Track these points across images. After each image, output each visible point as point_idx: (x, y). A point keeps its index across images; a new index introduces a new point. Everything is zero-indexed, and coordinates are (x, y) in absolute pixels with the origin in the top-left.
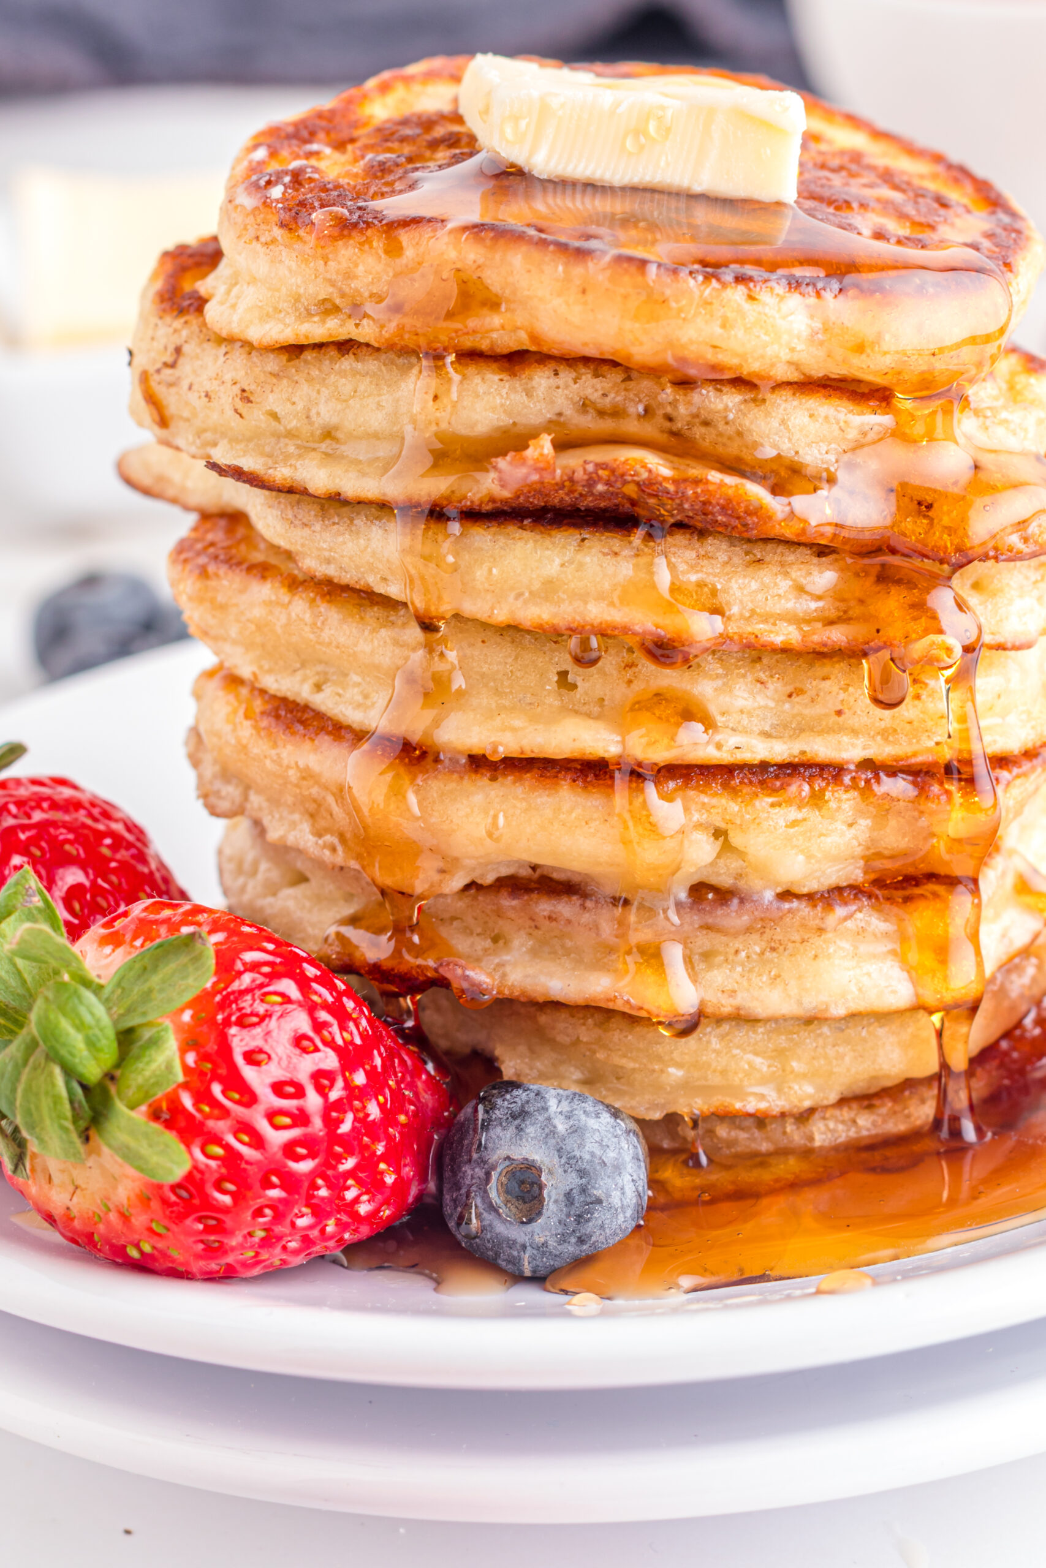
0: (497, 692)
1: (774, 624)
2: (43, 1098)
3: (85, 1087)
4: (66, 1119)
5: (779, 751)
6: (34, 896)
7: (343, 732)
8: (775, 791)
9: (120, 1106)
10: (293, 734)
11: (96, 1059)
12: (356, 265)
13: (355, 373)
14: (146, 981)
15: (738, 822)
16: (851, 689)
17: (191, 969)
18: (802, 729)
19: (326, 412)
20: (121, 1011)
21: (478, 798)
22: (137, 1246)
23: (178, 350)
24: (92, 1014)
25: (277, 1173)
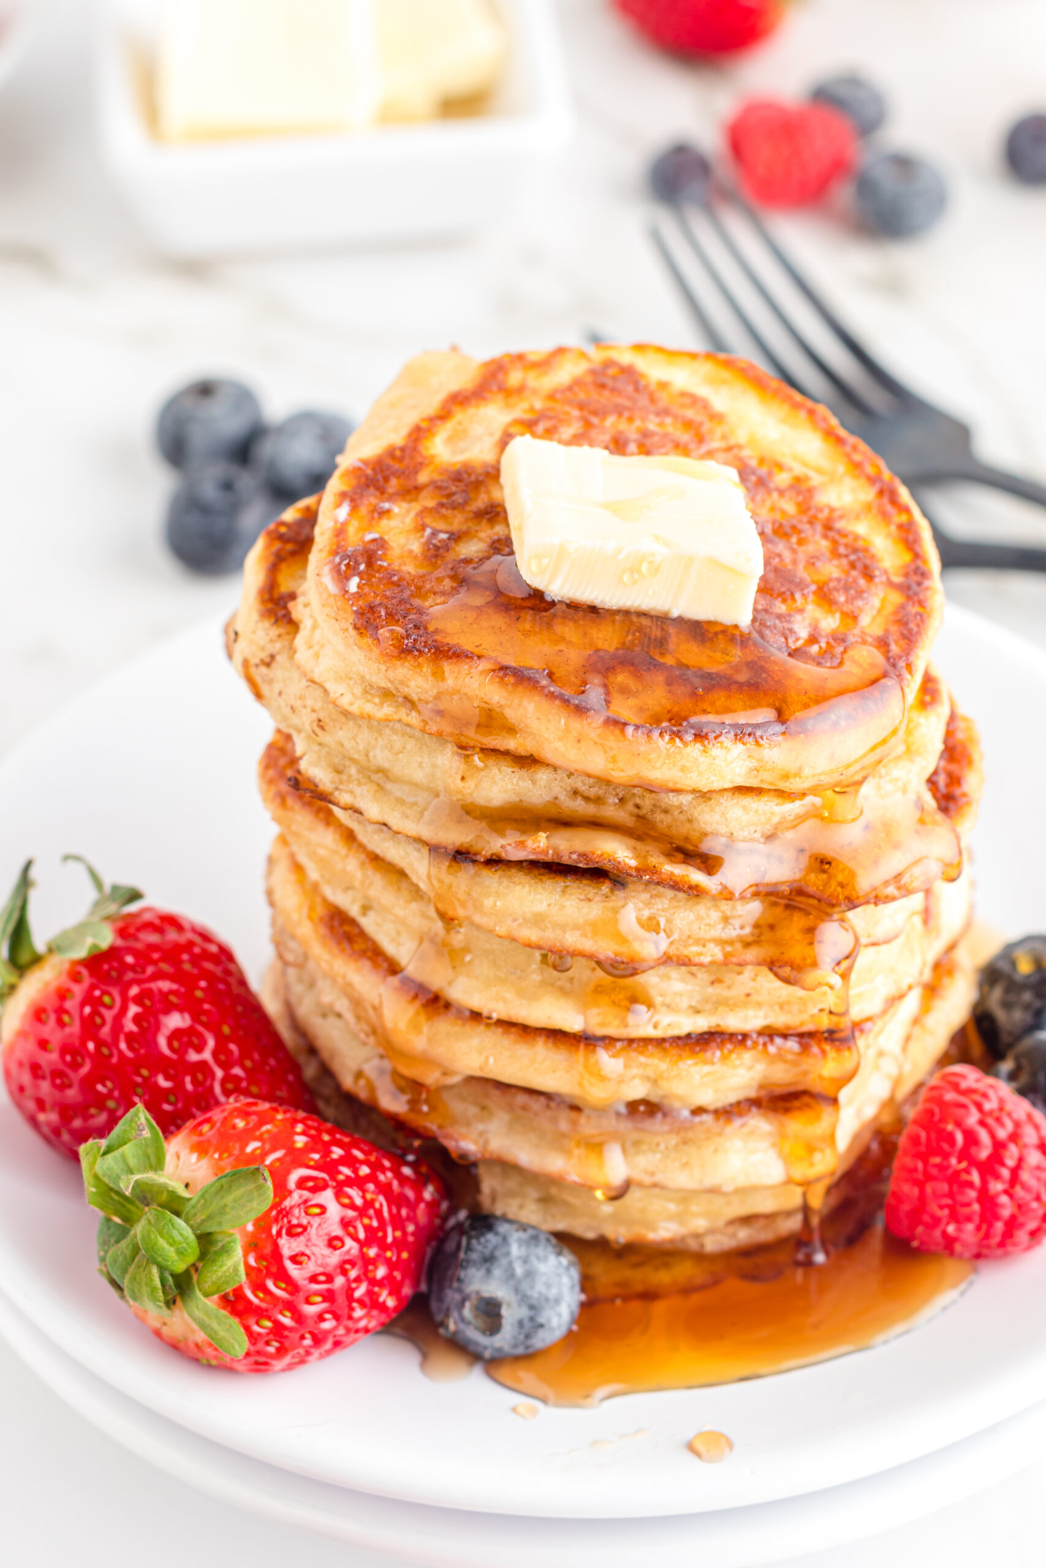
0: (495, 964)
1: (704, 946)
2: (144, 1287)
3: (173, 1275)
4: (159, 1301)
5: (701, 1024)
7: (380, 959)
8: (693, 1052)
9: (198, 1294)
10: (342, 951)
11: (182, 1260)
12: (409, 680)
13: (404, 733)
14: (222, 1197)
15: (665, 1076)
16: (759, 979)
17: (255, 1194)
18: (721, 1003)
19: (380, 757)
20: (203, 1217)
21: (475, 1042)
24: (181, 1235)
25: (311, 1333)
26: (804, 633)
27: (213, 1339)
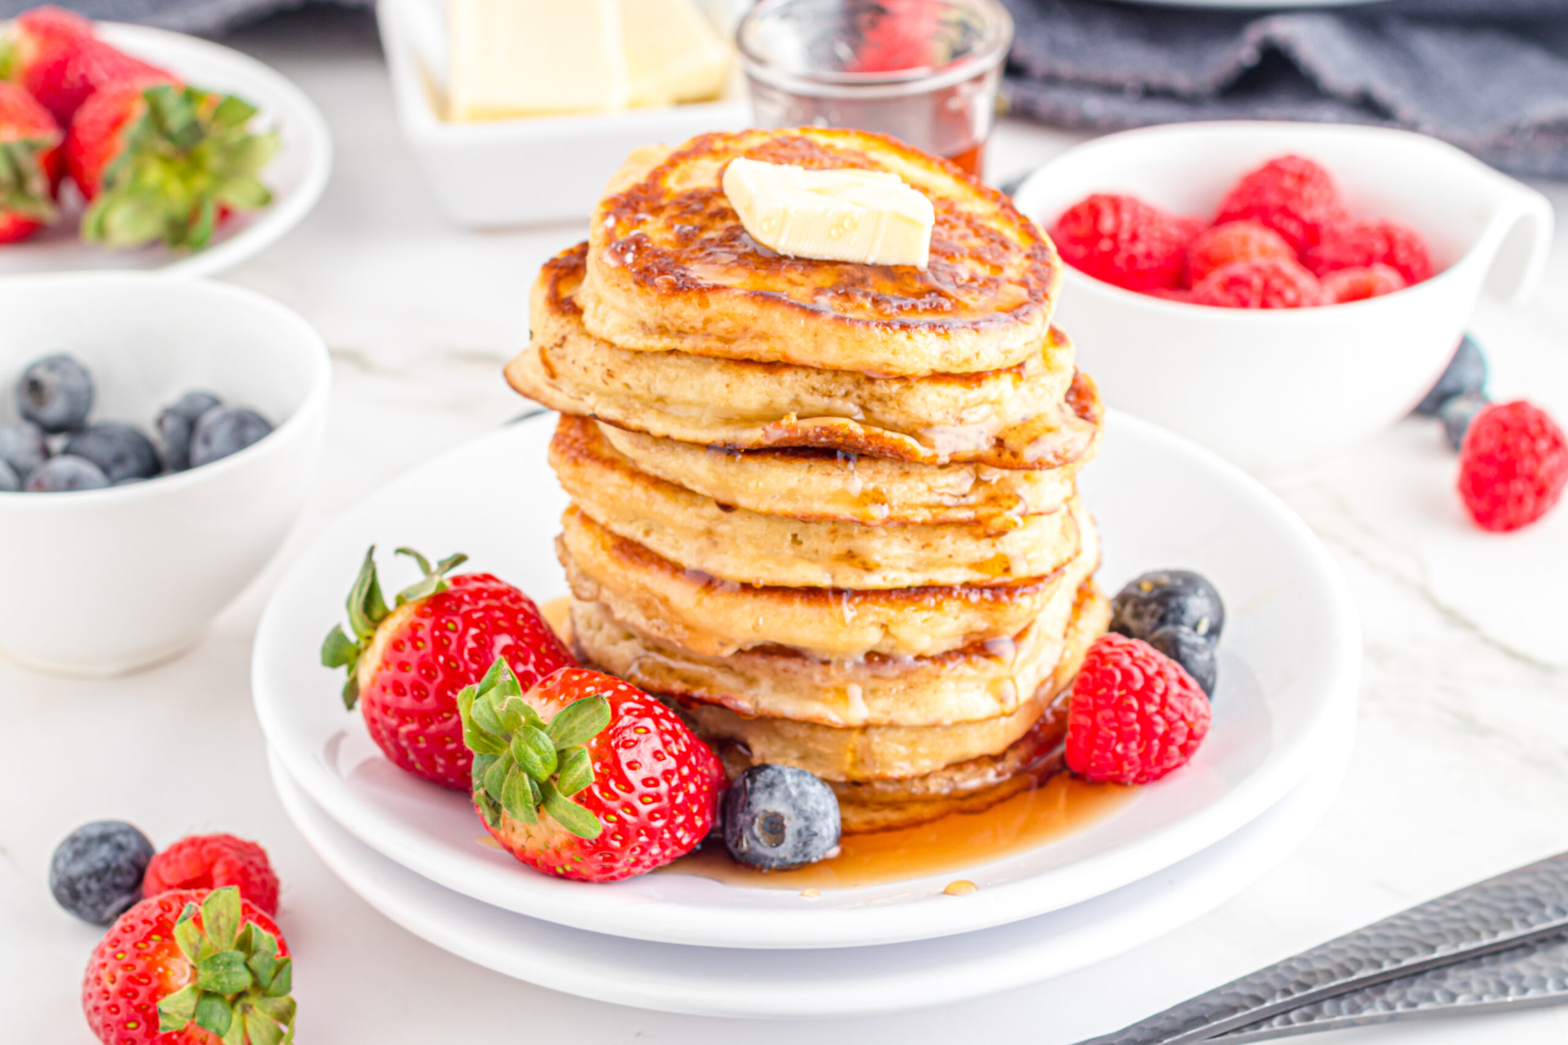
0: (757, 546)
1: (916, 509)
2: (518, 792)
3: (539, 784)
4: (530, 803)
5: (917, 579)
6: (507, 674)
7: (665, 563)
8: (914, 602)
9: (560, 795)
10: (634, 563)
11: (546, 768)
12: (682, 310)
13: (676, 366)
14: (571, 722)
15: (895, 620)
16: (957, 543)
17: (597, 716)
18: (930, 564)
19: (660, 388)
20: (558, 739)
21: (747, 607)
22: (563, 867)
23: (564, 338)
24: (545, 745)
25: (644, 828)
26: (966, 276)
27: (573, 830)
